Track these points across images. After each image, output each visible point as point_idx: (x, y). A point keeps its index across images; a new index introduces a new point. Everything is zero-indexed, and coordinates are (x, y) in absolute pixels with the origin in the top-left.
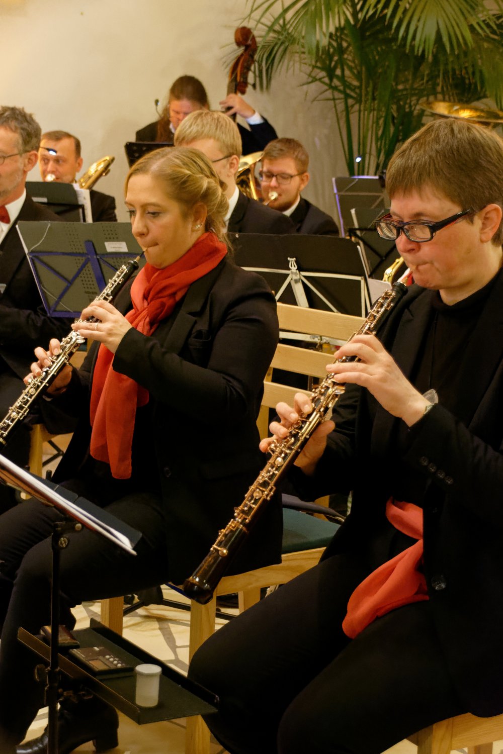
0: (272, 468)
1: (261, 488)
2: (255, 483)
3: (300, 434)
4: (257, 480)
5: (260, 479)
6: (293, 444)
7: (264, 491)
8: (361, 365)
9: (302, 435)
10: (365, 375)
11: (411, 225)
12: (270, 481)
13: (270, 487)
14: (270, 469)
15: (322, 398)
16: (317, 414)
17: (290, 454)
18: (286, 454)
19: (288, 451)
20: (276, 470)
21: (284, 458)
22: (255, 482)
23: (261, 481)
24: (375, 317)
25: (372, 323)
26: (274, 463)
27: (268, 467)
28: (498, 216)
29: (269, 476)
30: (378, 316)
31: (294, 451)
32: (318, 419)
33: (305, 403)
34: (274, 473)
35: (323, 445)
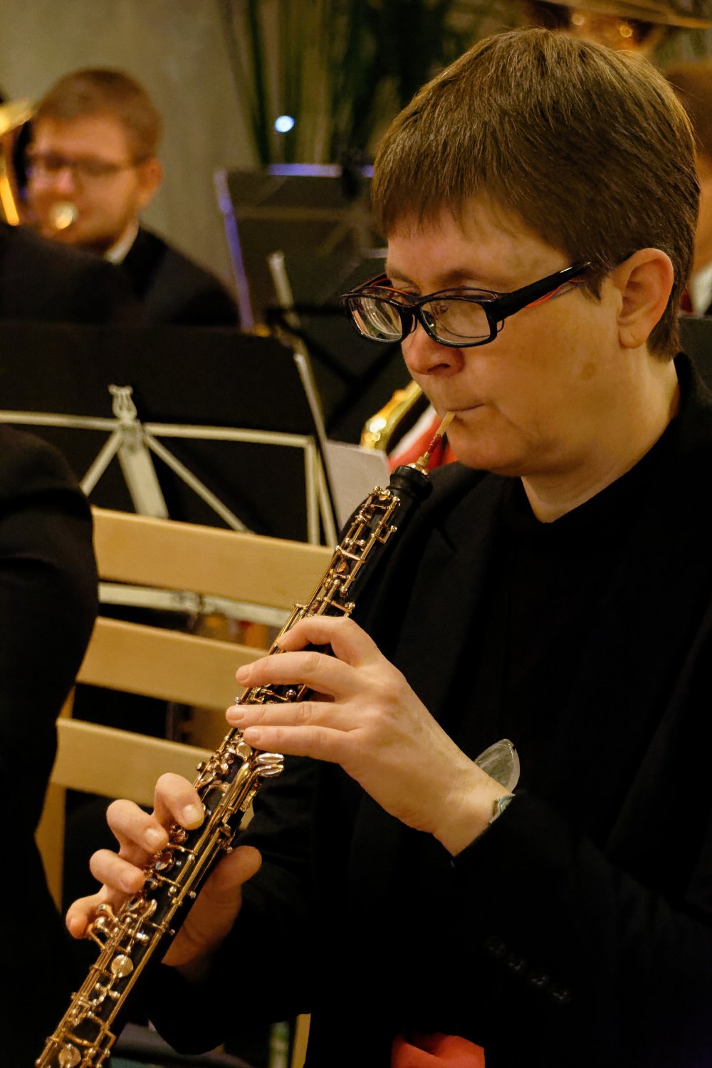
0: (104, 983)
1: (78, 1041)
2: (61, 1028)
3: (172, 889)
4: (66, 1018)
5: (73, 1016)
6: (156, 916)
7: (87, 1048)
8: (319, 708)
9: (179, 891)
11: (442, 303)
12: (100, 1021)
13: (100, 1037)
14: (98, 985)
15: (225, 787)
16: (212, 832)
17: (149, 942)
18: (139, 946)
19: (141, 936)
20: (113, 989)
21: (134, 957)
22: (61, 1023)
23: (76, 1022)
24: (350, 562)
25: (343, 581)
26: (108, 968)
27: (92, 983)
28: (664, 277)
29: (98, 1007)
30: (359, 559)
31: (157, 936)
32: (216, 845)
33: (186, 801)
34: (108, 998)
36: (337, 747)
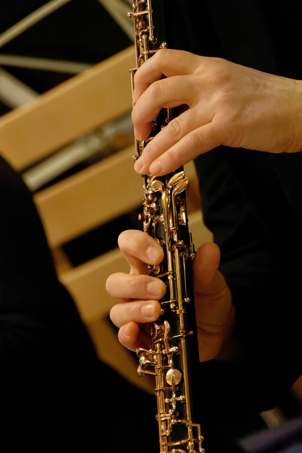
0: (170, 396)
1: (178, 443)
2: (162, 442)
3: (172, 306)
4: (161, 434)
5: (164, 431)
6: (174, 329)
7: (187, 444)
8: (183, 118)
9: (177, 304)
10: (205, 129)
12: (184, 421)
13: (190, 430)
14: (167, 400)
15: (162, 218)
16: (173, 253)
17: (180, 350)
18: (176, 357)
19: (173, 349)
20: (177, 396)
21: (177, 366)
22: (161, 440)
23: (168, 432)
24: (144, 18)
25: (147, 33)
26: (166, 384)
27: (161, 401)
29: (174, 413)
30: (148, 12)
31: (183, 341)
32: (181, 259)
33: (144, 246)
34: (178, 403)
35: (226, 294)
36: (213, 134)
